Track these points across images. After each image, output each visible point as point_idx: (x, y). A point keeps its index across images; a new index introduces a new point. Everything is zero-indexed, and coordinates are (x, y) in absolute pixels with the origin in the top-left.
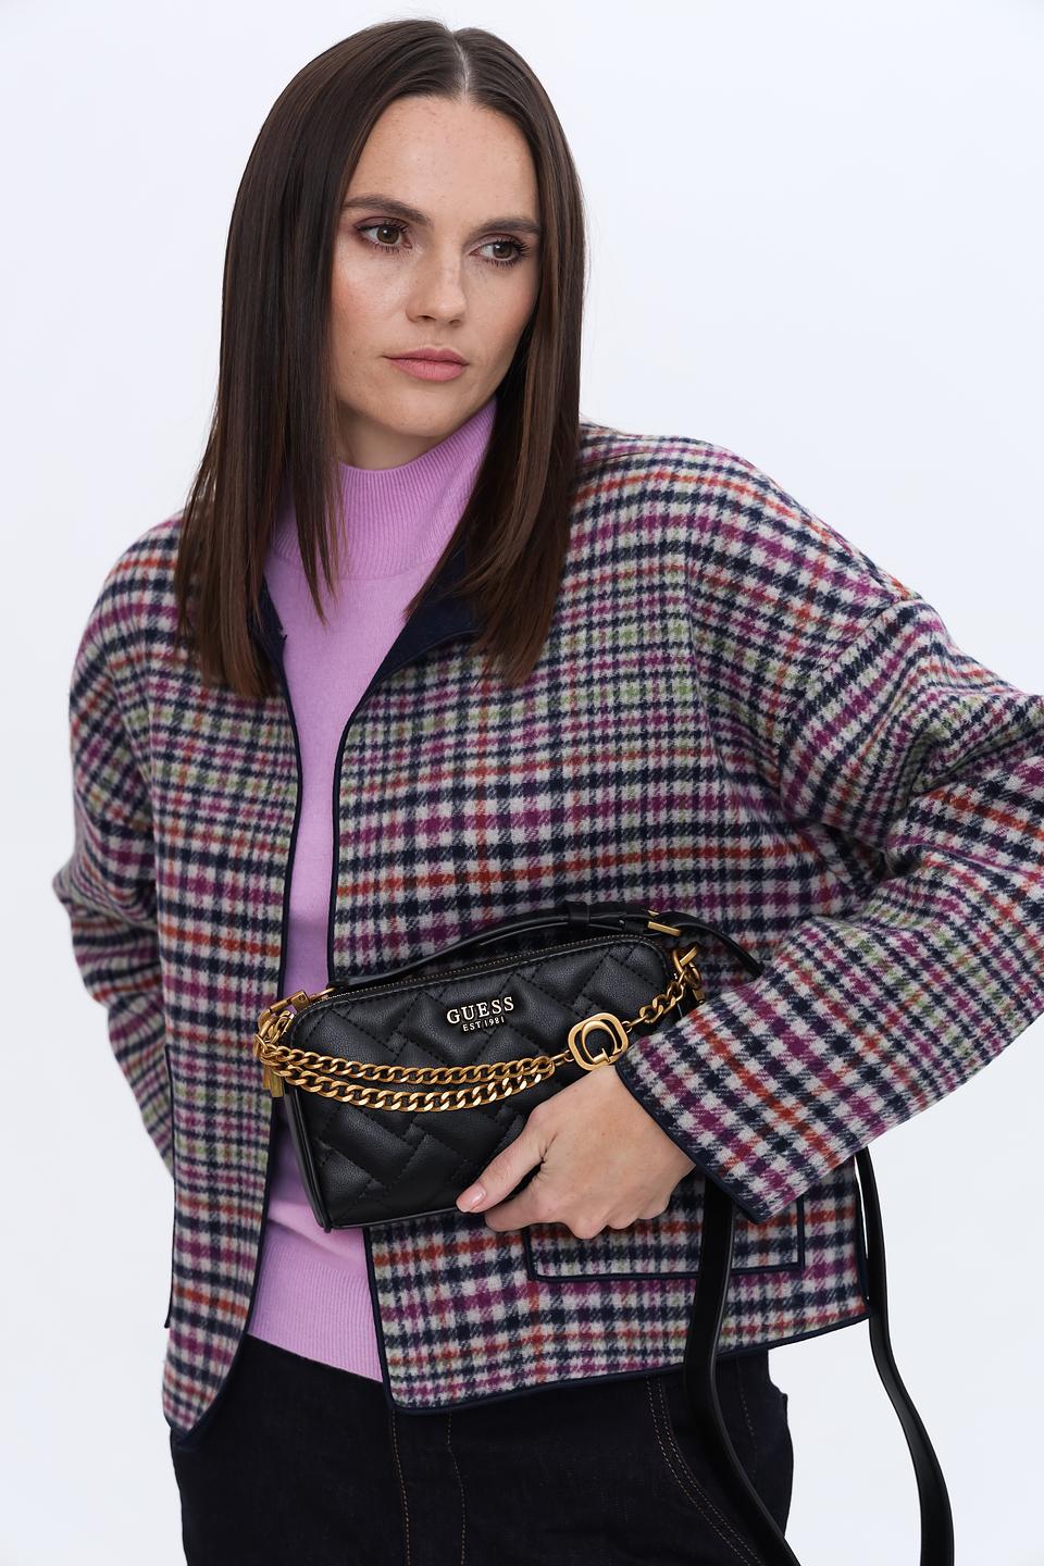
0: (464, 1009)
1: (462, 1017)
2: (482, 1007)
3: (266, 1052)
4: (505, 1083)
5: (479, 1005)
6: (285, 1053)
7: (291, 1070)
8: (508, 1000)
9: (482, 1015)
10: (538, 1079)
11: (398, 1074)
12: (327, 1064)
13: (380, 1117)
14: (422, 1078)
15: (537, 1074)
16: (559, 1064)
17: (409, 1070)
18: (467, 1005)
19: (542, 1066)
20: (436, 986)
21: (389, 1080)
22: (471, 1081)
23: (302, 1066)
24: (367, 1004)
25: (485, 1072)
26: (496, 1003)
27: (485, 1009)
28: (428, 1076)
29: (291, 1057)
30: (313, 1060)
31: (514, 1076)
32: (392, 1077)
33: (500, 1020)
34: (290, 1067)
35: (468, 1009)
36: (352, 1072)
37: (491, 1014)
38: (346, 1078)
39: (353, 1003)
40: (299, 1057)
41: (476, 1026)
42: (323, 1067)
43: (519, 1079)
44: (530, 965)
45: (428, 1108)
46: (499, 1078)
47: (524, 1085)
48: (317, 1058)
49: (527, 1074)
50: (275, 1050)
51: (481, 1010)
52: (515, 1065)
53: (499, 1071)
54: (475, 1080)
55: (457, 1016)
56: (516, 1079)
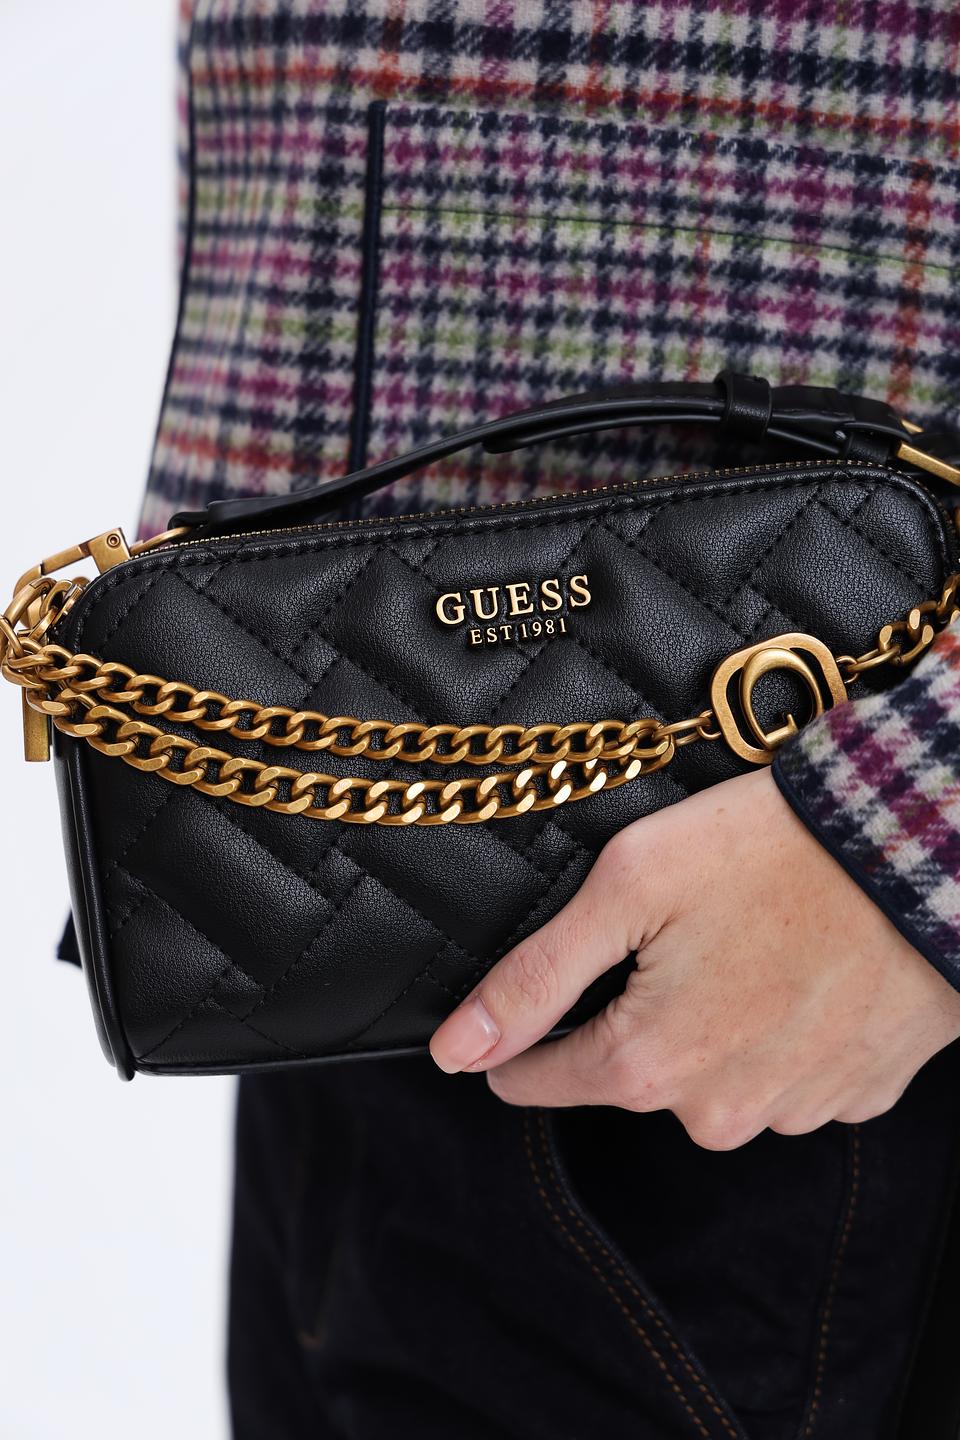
0: (477, 593)
1: (470, 613)
2: (519, 592)
3: (17, 657)
4: (557, 771)
5: (512, 588)
6: (60, 661)
7: (68, 702)
8: (580, 583)
9: (516, 611)
10: (634, 770)
11: (312, 729)
12: (151, 693)
13: (264, 826)
14: (365, 742)
15: (631, 758)
16: (682, 741)
17: (339, 721)
18: (484, 585)
19: (648, 741)
20: (418, 537)
21: (290, 740)
22: (479, 761)
23: (93, 693)
24: (255, 564)
25: (513, 743)
26: (551, 587)
27: (524, 598)
28: (380, 738)
29: (70, 670)
30: (119, 682)
31: (578, 758)
32: (298, 734)
33: (557, 625)
34: (67, 694)
35: (486, 596)
36: (207, 717)
37: (539, 610)
38: (188, 728)
39: (226, 560)
40: (88, 672)
41: (501, 634)
42: (140, 700)
43: (590, 765)
44: (638, 507)
45: (374, 815)
46: (546, 758)
47: (599, 782)
48: (127, 678)
49: (609, 756)
50: (35, 652)
51: (515, 599)
52: (582, 735)
53: (547, 744)
54: (491, 758)
55: (460, 609)
56: (581, 766)
